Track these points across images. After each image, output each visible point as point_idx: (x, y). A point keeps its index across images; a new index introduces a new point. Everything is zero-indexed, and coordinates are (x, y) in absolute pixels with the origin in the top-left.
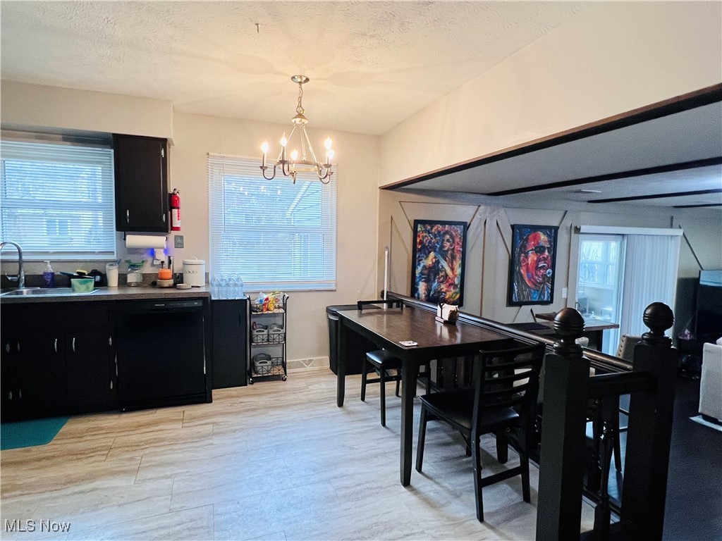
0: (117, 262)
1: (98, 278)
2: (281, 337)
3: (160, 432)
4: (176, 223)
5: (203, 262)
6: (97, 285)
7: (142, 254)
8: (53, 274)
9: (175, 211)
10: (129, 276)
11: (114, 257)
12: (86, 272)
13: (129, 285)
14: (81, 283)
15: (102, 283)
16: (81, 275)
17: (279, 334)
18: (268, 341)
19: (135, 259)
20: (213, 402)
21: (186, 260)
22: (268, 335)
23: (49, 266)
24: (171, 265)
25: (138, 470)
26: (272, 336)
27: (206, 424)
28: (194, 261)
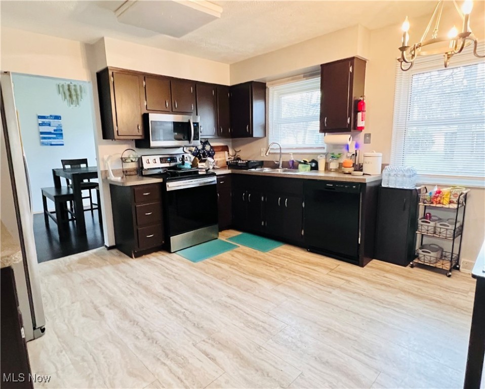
0: (326, 154)
1: (314, 165)
2: (448, 233)
3: (313, 271)
4: (360, 124)
5: (381, 154)
6: (312, 169)
7: (341, 148)
8: (293, 161)
9: (360, 114)
10: (331, 164)
11: (325, 151)
12: (308, 161)
13: (330, 171)
14: (303, 167)
15: (316, 168)
16: (305, 162)
17: (447, 229)
18: (435, 233)
19: (336, 152)
20: (365, 267)
21: (365, 153)
22: (435, 227)
23: (292, 156)
24: (357, 157)
25: (279, 284)
26: (439, 229)
27: (343, 279)
28: (373, 154)
